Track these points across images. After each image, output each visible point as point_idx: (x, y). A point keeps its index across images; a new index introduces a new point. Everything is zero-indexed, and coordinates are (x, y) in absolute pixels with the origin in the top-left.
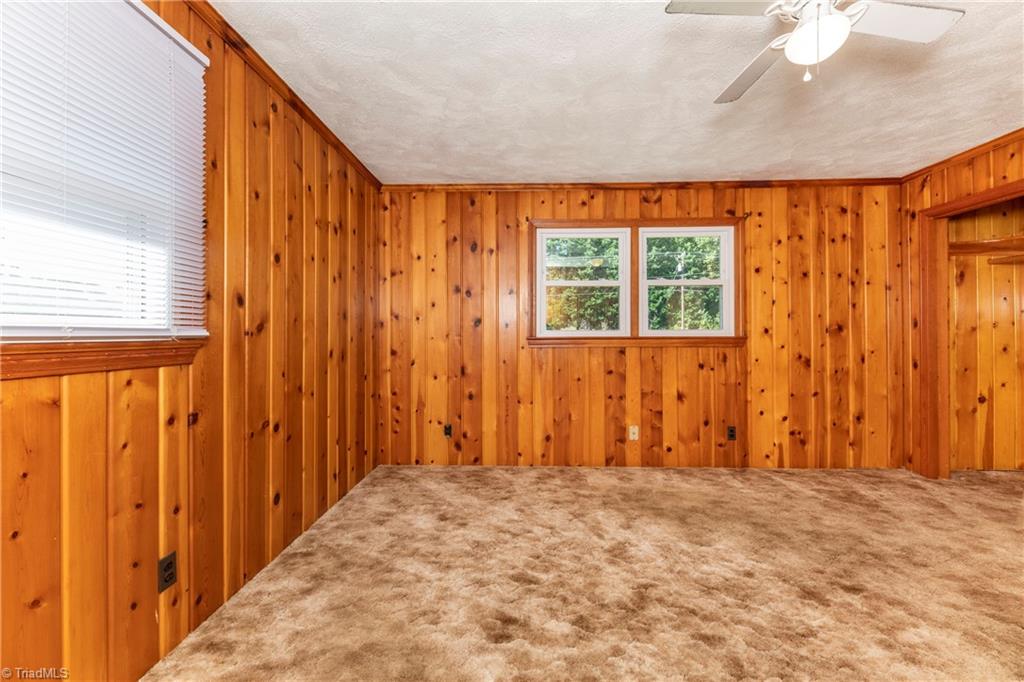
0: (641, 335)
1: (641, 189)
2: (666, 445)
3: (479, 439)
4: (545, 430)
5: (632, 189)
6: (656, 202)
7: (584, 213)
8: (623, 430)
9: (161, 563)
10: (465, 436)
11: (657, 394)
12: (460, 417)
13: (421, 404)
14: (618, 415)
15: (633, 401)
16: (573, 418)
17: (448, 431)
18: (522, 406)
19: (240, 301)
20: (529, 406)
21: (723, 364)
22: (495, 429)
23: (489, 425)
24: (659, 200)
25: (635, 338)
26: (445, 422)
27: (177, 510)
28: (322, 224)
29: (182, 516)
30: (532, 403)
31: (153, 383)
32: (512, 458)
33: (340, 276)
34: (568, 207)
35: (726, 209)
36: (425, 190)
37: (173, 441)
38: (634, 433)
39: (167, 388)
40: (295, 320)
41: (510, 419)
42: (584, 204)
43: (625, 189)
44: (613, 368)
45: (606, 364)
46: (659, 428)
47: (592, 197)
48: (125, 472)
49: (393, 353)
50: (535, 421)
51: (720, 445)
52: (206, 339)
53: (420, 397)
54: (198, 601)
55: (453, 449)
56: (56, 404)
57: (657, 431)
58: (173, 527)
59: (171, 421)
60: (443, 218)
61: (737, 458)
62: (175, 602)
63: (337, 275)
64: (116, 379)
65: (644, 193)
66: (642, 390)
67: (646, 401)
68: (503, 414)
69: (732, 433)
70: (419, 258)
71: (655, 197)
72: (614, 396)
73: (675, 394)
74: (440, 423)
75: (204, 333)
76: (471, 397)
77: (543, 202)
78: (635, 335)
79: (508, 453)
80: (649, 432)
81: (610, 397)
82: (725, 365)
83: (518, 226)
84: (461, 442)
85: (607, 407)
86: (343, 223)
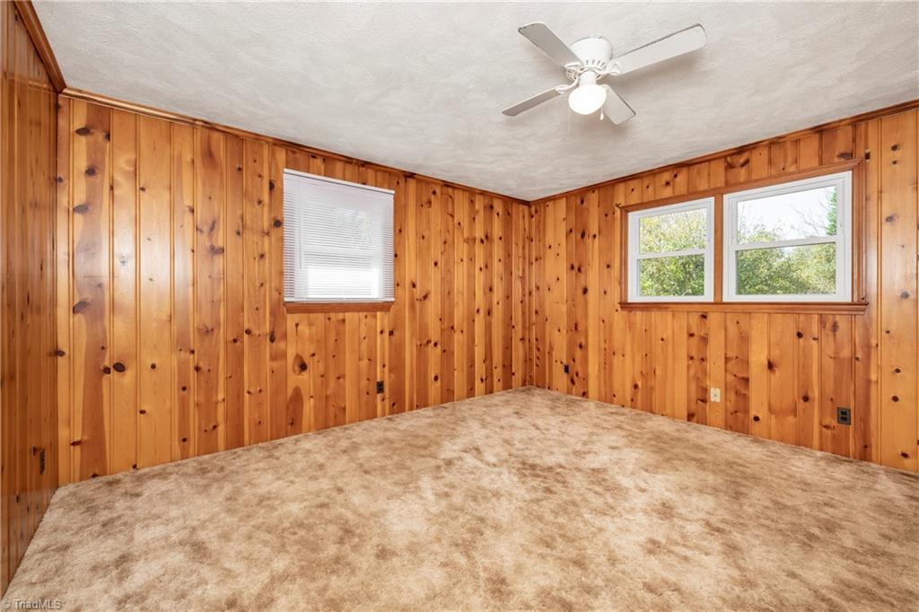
0: (724, 301)
1: (725, 157)
2: (753, 413)
3: (585, 379)
4: (634, 379)
5: (716, 159)
6: (743, 165)
7: (668, 192)
8: (705, 390)
9: (378, 383)
10: (577, 375)
11: (742, 360)
12: (574, 360)
13: (551, 348)
14: (699, 375)
15: (715, 365)
16: (657, 372)
17: (567, 369)
18: (615, 357)
19: (414, 286)
20: (621, 358)
21: (831, 333)
22: (597, 373)
23: (593, 369)
24: (747, 162)
25: (718, 303)
26: (565, 362)
27: (384, 366)
28: (471, 241)
29: (386, 369)
30: (623, 356)
31: (375, 317)
32: (608, 398)
33: (486, 266)
34: (655, 189)
35: (837, 153)
36: (553, 198)
37: (383, 340)
38: (715, 395)
39: (382, 320)
40: (449, 293)
41: (607, 366)
42: (668, 183)
43: (709, 161)
44: (694, 330)
45: (689, 326)
46: (744, 395)
47: (676, 176)
48: (364, 346)
49: (537, 312)
50: (626, 371)
51: (827, 427)
52: (392, 302)
53: (550, 343)
54: (394, 405)
55: (569, 383)
56: (344, 320)
57: (743, 397)
58: (383, 372)
59: (382, 332)
60: (564, 216)
61: (853, 445)
62: (383, 400)
63: (482, 266)
64: (362, 315)
65: (729, 159)
66: (726, 354)
67: (729, 365)
68: (603, 361)
69: (844, 416)
70: (550, 247)
71: (742, 160)
72: (695, 357)
73: (766, 363)
74: (562, 363)
75: (393, 299)
76: (581, 346)
77: (633, 190)
78: (719, 301)
79: (606, 393)
80: (732, 396)
81: (692, 358)
82: (835, 335)
83: (614, 213)
84: (575, 377)
85: (688, 367)
86: (489, 235)
